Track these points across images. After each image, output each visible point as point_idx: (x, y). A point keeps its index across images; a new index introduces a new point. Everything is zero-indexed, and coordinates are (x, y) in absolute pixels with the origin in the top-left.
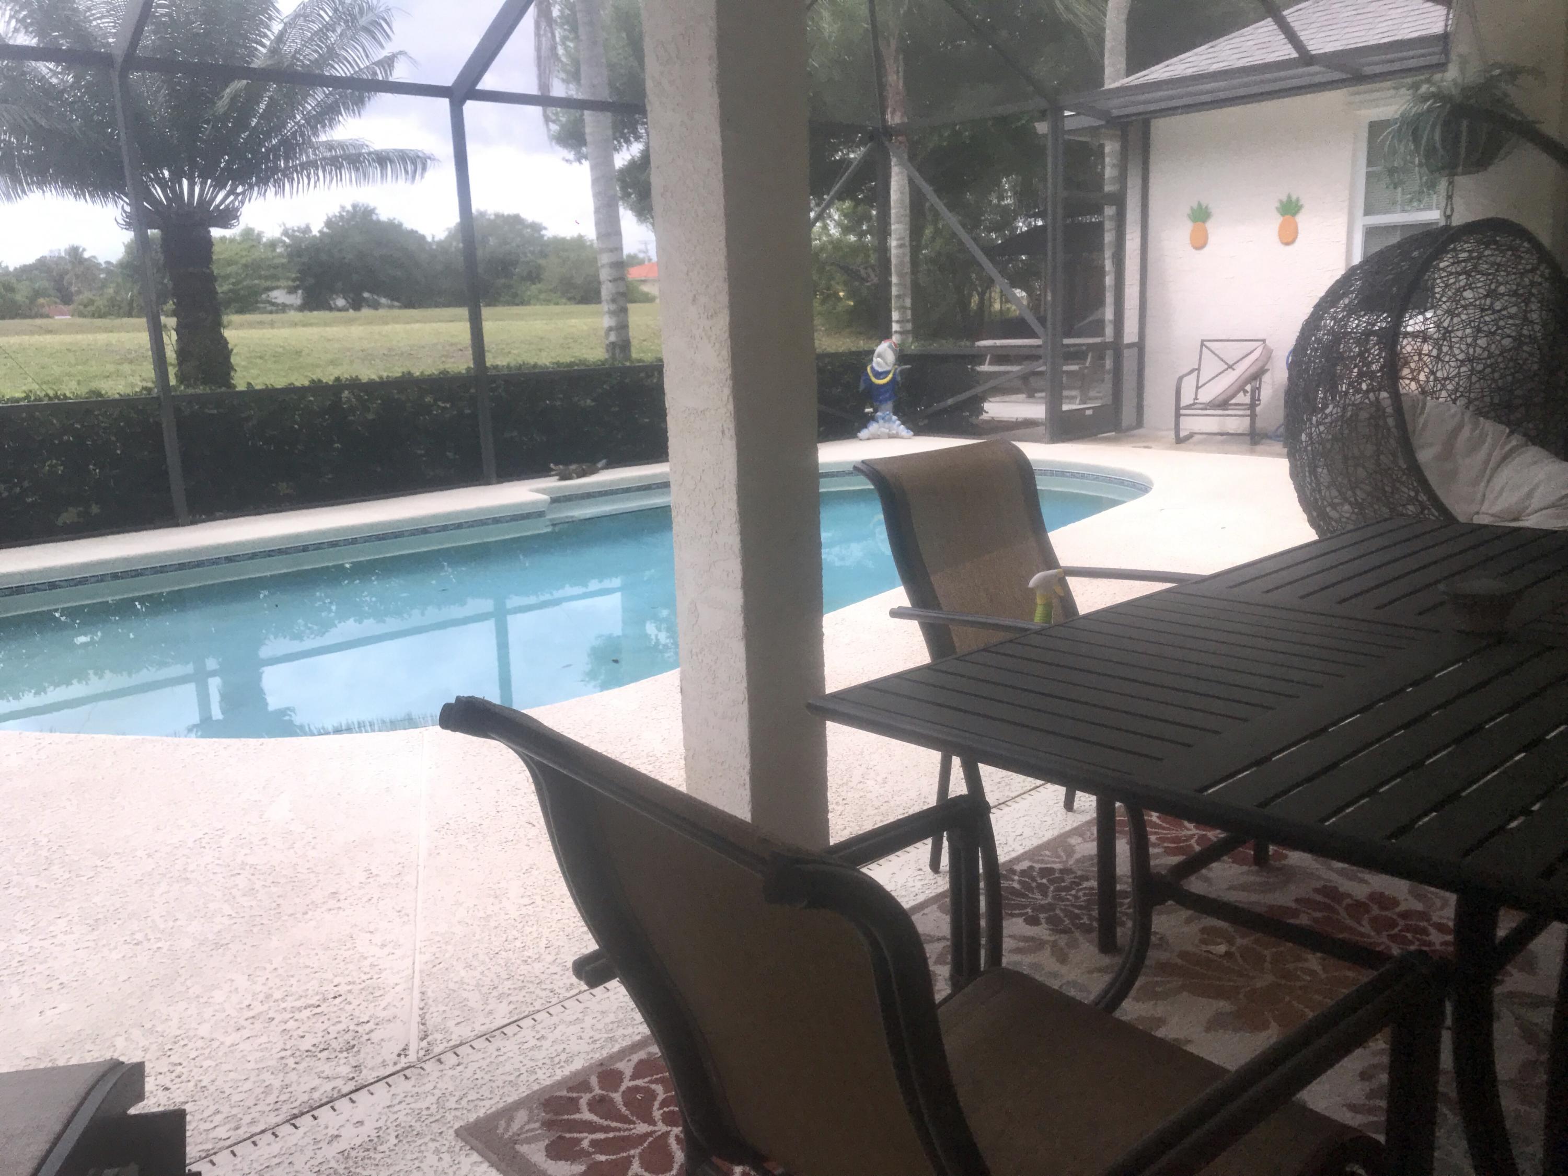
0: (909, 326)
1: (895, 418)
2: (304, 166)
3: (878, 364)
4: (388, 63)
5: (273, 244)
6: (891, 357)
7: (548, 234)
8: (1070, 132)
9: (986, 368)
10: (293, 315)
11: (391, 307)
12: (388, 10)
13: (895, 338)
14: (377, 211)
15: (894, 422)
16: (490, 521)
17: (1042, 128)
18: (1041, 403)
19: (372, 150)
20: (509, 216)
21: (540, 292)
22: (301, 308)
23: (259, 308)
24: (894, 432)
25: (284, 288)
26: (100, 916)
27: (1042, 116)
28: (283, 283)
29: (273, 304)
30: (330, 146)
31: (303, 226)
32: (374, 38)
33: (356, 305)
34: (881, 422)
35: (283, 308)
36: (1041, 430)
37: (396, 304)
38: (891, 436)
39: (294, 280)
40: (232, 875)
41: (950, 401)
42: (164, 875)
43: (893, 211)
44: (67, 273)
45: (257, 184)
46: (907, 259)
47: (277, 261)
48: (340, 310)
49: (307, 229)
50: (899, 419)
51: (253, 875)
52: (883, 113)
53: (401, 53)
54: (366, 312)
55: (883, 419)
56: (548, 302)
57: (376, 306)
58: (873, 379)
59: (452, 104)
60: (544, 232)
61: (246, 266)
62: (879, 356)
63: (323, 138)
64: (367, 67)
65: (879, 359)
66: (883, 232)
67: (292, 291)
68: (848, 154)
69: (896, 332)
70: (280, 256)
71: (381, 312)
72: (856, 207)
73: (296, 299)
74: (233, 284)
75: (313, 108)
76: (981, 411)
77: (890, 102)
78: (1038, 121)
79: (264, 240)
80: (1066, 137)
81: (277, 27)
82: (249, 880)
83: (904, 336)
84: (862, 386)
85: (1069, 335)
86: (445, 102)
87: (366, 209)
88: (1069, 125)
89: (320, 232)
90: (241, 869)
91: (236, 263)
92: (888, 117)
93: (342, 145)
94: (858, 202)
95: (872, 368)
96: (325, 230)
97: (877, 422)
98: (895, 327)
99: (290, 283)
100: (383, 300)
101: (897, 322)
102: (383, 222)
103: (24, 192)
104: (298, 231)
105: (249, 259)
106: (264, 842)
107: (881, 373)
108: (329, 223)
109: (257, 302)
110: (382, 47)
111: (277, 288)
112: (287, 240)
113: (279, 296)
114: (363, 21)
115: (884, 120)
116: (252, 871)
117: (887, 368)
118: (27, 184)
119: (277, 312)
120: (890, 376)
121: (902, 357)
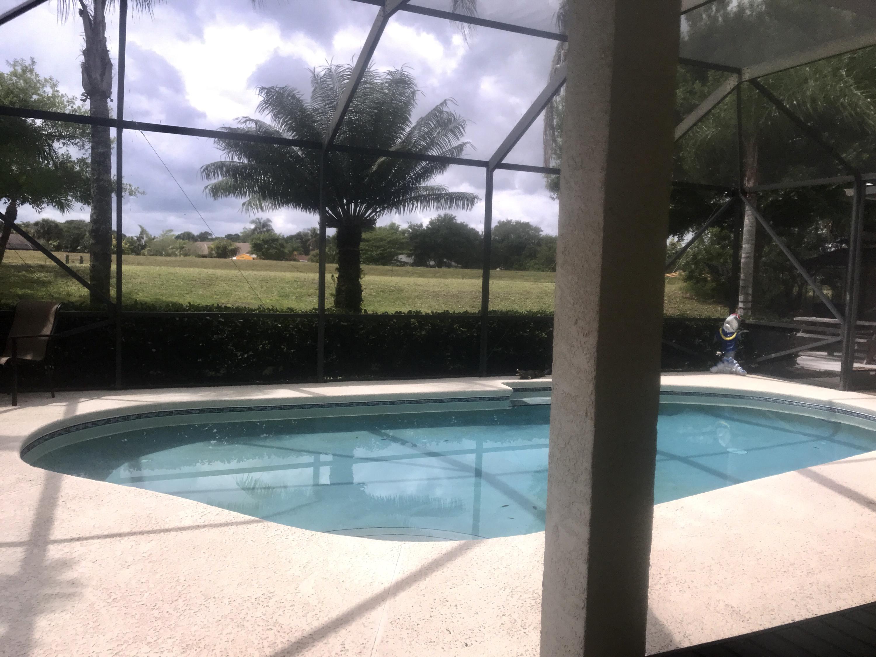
0: (750, 305)
1: (735, 361)
2: (412, 199)
3: (726, 327)
4: (460, 148)
5: (404, 232)
6: (735, 325)
7: (543, 234)
8: (869, 195)
9: (800, 334)
10: (409, 268)
11: (456, 267)
12: (464, 121)
13: (740, 312)
14: (456, 218)
15: (735, 364)
16: (478, 399)
17: (850, 192)
18: (838, 361)
19: (447, 192)
20: (523, 223)
21: (535, 264)
22: (413, 265)
23: (393, 263)
24: (734, 370)
25: (406, 254)
26: (191, 642)
27: (849, 185)
28: (405, 252)
29: (401, 262)
30: (426, 189)
31: (419, 224)
32: (456, 136)
33: (440, 265)
34: (726, 363)
35: (404, 264)
36: (837, 380)
37: (459, 265)
38: (732, 373)
39: (411, 250)
40: (268, 630)
41: (773, 355)
42: (232, 619)
43: (744, 237)
44: (309, 240)
45: (387, 207)
46: (752, 265)
47: (404, 241)
48: (432, 267)
49: (421, 225)
50: (738, 363)
51: (279, 632)
52: (742, 180)
53: (468, 143)
54: (444, 269)
55: (728, 361)
56: (538, 269)
57: (449, 266)
58: (723, 337)
59: (488, 171)
60: (541, 233)
61: (389, 242)
62: (728, 323)
63: (423, 185)
64: (449, 150)
65: (727, 325)
66: (737, 247)
67: (409, 256)
68: (719, 201)
69: (741, 308)
70: (406, 238)
71: (451, 270)
72: (721, 231)
73: (410, 260)
74: (382, 250)
75: (420, 170)
76: (795, 363)
77: (748, 173)
78: (846, 188)
79: (400, 229)
80: (867, 198)
81: (408, 129)
82: (276, 635)
83: (746, 311)
84: (715, 339)
85: (860, 318)
86: (485, 169)
87: (451, 217)
88: (869, 191)
89: (427, 227)
90: (273, 626)
91: (385, 240)
92: (746, 182)
93: (432, 188)
94: (723, 228)
95: (723, 330)
96: (429, 226)
97: (723, 363)
98: (741, 305)
99: (409, 252)
100: (453, 263)
101: (742, 302)
102: (458, 224)
103: (279, 206)
104: (416, 226)
105: (391, 239)
106: (292, 608)
107: (729, 333)
108: (431, 223)
109: (392, 260)
110: (458, 139)
111: (402, 254)
112: (411, 231)
113: (403, 258)
114: (451, 127)
115: (742, 185)
116: (279, 629)
117: (732, 331)
118: (281, 202)
119: (400, 266)
120: (734, 336)
121: (742, 324)
